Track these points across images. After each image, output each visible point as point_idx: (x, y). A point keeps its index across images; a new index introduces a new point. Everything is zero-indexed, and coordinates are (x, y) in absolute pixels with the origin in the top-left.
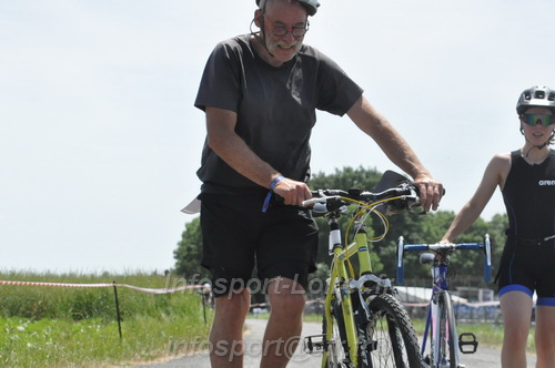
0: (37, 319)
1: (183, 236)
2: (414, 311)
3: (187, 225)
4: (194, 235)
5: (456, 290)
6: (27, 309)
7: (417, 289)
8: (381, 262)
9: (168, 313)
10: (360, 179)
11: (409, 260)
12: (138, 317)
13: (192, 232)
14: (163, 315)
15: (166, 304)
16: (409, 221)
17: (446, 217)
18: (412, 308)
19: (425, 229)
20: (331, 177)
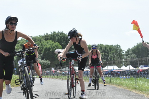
5: (87, 67)
7: (76, 67)
10: (58, 35)
20: (50, 35)
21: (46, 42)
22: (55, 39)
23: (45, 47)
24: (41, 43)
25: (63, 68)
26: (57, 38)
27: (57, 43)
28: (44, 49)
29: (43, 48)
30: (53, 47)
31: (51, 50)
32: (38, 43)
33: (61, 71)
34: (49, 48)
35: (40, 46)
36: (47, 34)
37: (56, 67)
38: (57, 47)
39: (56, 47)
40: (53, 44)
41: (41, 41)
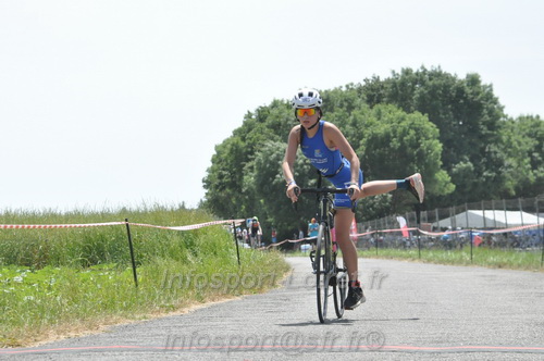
0: (38, 267)
1: (213, 161)
2: (494, 238)
3: (217, 147)
4: (226, 160)
6: (27, 255)
7: (496, 211)
8: (452, 181)
9: (195, 254)
10: (423, 83)
11: (487, 178)
12: (159, 260)
13: (223, 156)
14: (190, 257)
15: (192, 244)
16: (485, 130)
17: (530, 123)
18: (492, 234)
19: (505, 138)
20: (388, 81)
21: (374, 111)
22: (411, 99)
23: (368, 132)
24: (352, 118)
25: (443, 217)
26: (417, 95)
27: (417, 115)
28: (365, 140)
29: (361, 137)
30: (400, 130)
31: (395, 143)
32: (340, 117)
33: (435, 229)
34: (387, 139)
35: (348, 127)
36: (377, 80)
37: (415, 213)
38: (416, 130)
39: (412, 132)
40: (403, 119)
41: (350, 108)
